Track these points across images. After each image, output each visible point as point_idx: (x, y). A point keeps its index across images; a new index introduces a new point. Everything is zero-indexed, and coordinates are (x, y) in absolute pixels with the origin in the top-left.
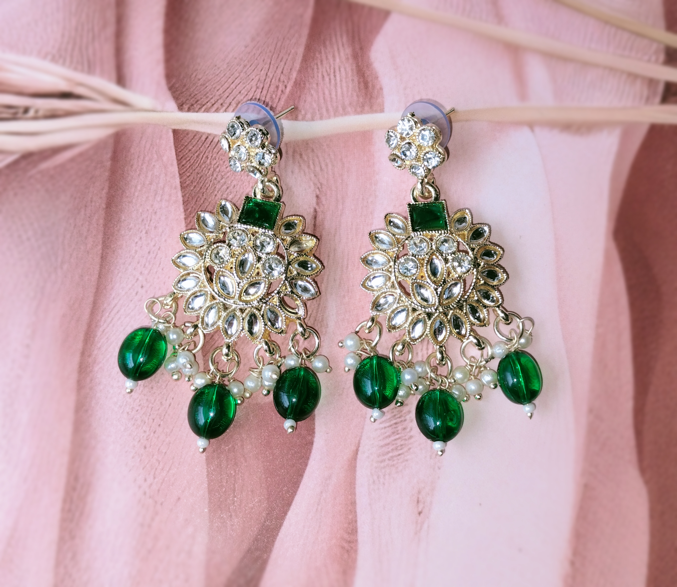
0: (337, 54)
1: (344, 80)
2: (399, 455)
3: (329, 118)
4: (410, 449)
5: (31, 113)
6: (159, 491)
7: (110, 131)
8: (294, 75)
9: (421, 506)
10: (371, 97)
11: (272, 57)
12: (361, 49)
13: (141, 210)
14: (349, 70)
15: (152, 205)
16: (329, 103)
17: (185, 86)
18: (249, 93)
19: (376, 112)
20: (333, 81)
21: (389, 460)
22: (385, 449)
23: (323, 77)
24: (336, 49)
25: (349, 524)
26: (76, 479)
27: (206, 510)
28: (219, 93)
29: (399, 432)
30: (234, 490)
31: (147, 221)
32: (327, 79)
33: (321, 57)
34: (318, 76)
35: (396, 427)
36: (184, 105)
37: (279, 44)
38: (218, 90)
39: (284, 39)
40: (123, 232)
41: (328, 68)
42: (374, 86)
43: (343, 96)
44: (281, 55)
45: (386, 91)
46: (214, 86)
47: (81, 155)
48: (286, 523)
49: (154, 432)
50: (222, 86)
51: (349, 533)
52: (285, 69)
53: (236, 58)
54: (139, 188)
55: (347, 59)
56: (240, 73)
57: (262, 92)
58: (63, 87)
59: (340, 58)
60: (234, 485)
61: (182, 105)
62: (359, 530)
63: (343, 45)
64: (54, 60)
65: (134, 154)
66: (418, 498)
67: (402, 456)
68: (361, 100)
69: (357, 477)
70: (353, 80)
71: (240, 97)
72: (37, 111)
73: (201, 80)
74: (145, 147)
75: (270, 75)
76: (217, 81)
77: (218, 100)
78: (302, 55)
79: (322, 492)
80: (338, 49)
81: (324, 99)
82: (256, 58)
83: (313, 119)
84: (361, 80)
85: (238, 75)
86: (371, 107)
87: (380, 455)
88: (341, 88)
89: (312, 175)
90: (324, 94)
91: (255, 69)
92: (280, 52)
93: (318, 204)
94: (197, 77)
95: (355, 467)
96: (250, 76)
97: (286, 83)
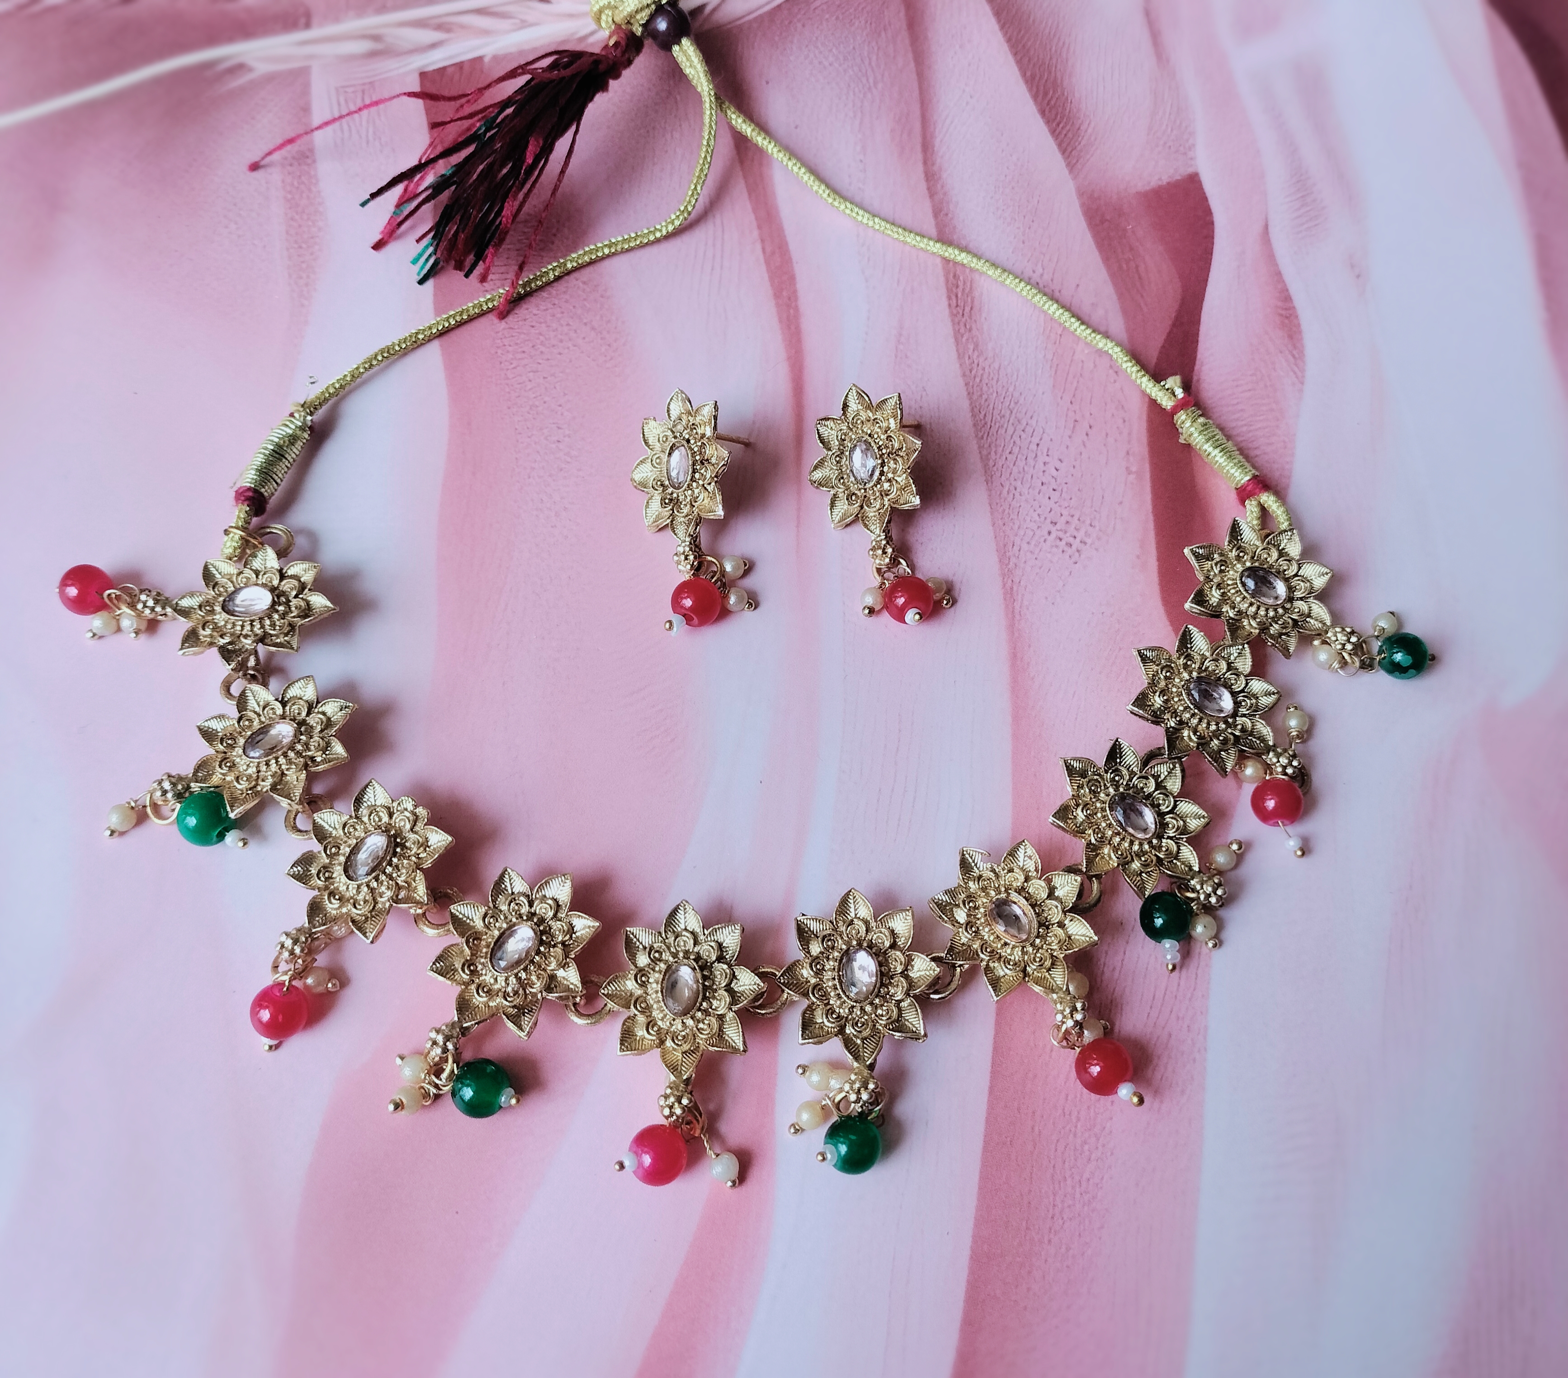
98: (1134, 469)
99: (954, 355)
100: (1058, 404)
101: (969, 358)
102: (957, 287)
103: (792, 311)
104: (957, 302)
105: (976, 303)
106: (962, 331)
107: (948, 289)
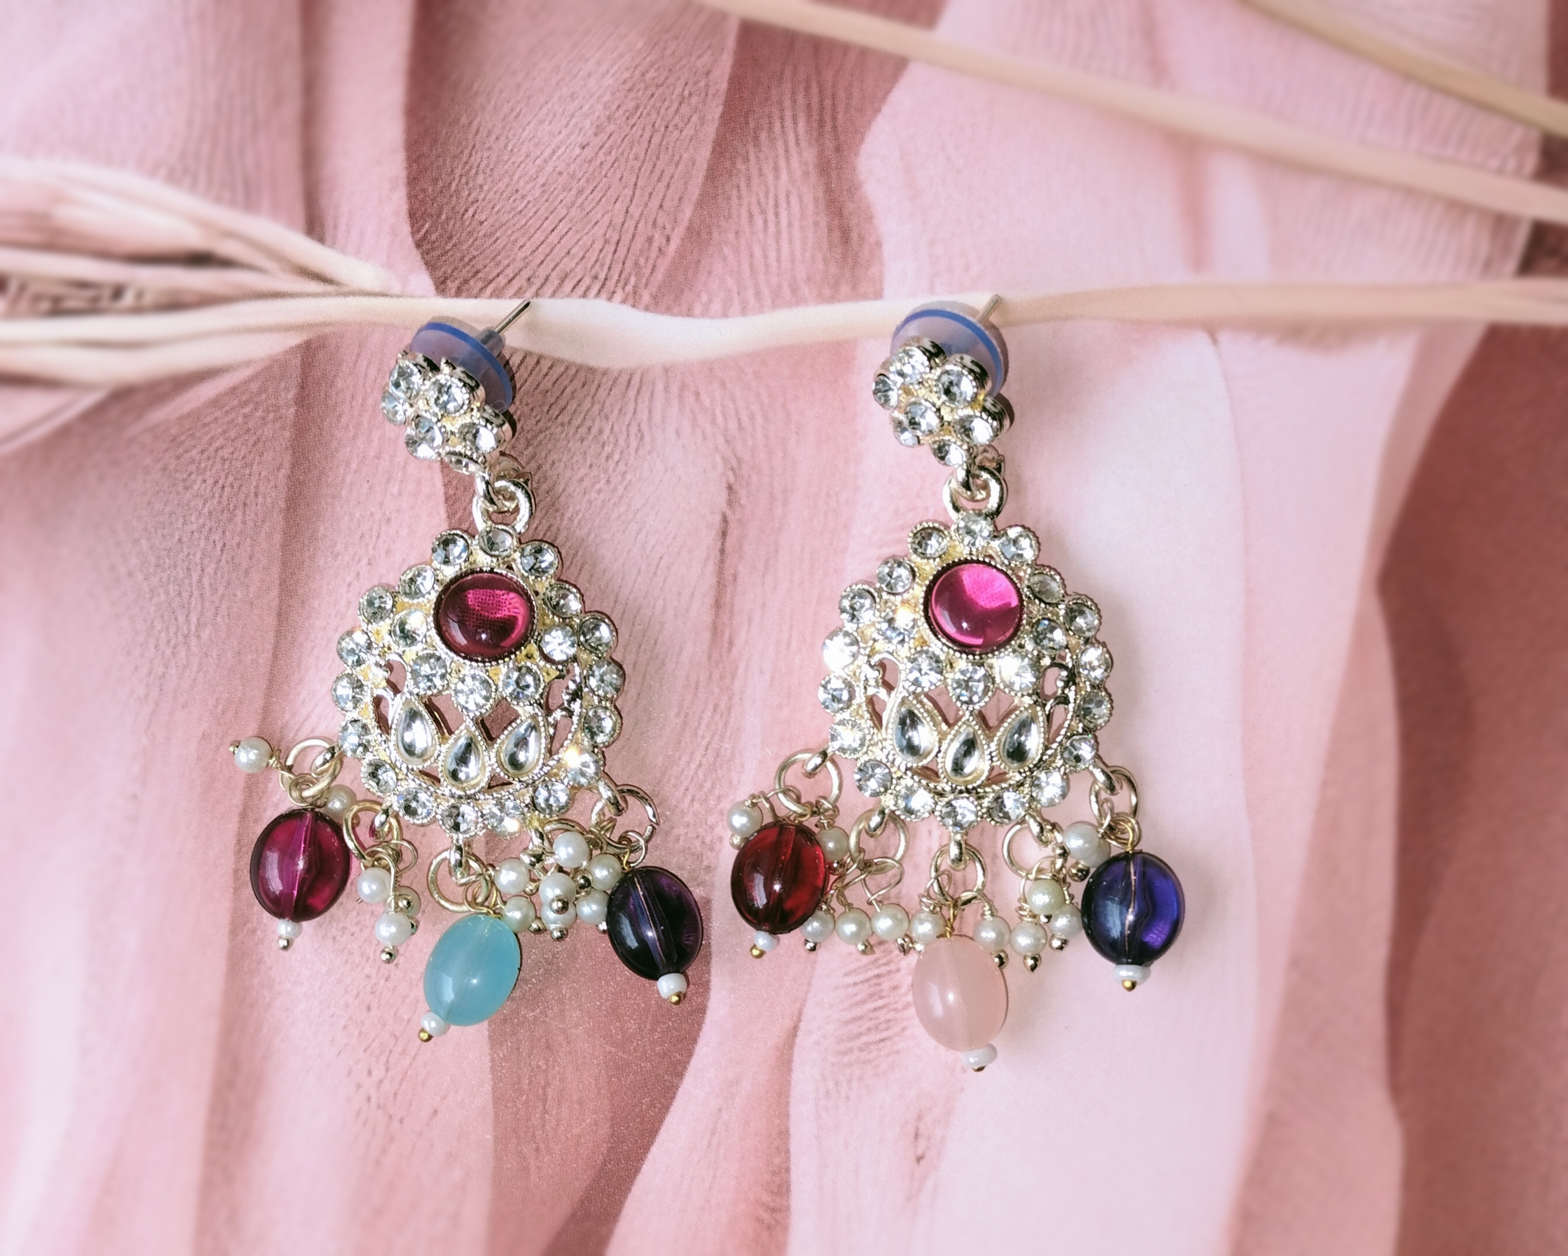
0: (782, 163)
1: (796, 224)
2: (882, 1040)
3: (761, 310)
4: (904, 1029)
5: (128, 299)
6: (395, 1094)
7: (295, 340)
8: (687, 212)
9: (922, 1144)
10: (856, 263)
11: (640, 169)
12: (838, 149)
13: (357, 514)
14: (809, 199)
15: (381, 504)
16: (761, 277)
17: (450, 238)
18: (588, 255)
19: (865, 297)
20: (772, 228)
21: (861, 1050)
22: (854, 1028)
23: (751, 216)
24: (781, 151)
25: (774, 1173)
26: (235, 1066)
27: (488, 1137)
28: (524, 255)
29: (884, 993)
30: (545, 1102)
31: (371, 536)
32: (759, 222)
33: (748, 170)
34: (739, 216)
35: (879, 984)
36: (448, 282)
37: (656, 139)
38: (521, 247)
39: (667, 127)
40: (322, 562)
41: (762, 195)
42: (862, 238)
43: (793, 261)
44: (660, 165)
45: (888, 248)
46: (513, 238)
47: (233, 391)
48: (647, 1168)
49: (387, 979)
50: (530, 239)
51: (772, 1192)
52: (667, 199)
53: (560, 173)
54: (354, 466)
55: (806, 174)
56: (569, 208)
57: (615, 251)
58: (193, 239)
59: (790, 171)
60: (544, 1088)
61: (443, 282)
62: (794, 1188)
63: (798, 144)
64: (173, 178)
65: (342, 390)
66: (917, 1129)
67: (888, 1043)
68: (833, 269)
69: (793, 1082)
70: (816, 224)
71: (568, 264)
72: (140, 295)
73: (485, 223)
74: (366, 375)
75: (635, 211)
76: (518, 226)
77: (521, 270)
78: (705, 166)
79: (720, 1110)
80: (787, 151)
81: (751, 266)
82: (604, 173)
83: (725, 315)
84: (836, 222)
85: (564, 212)
86: (854, 287)
87: (843, 1040)
88: (791, 241)
89: (721, 440)
90: (751, 256)
91: (601, 199)
92: (658, 158)
93: (730, 503)
94: (476, 216)
95: (790, 1061)
96: (590, 215)
97: (667, 232)
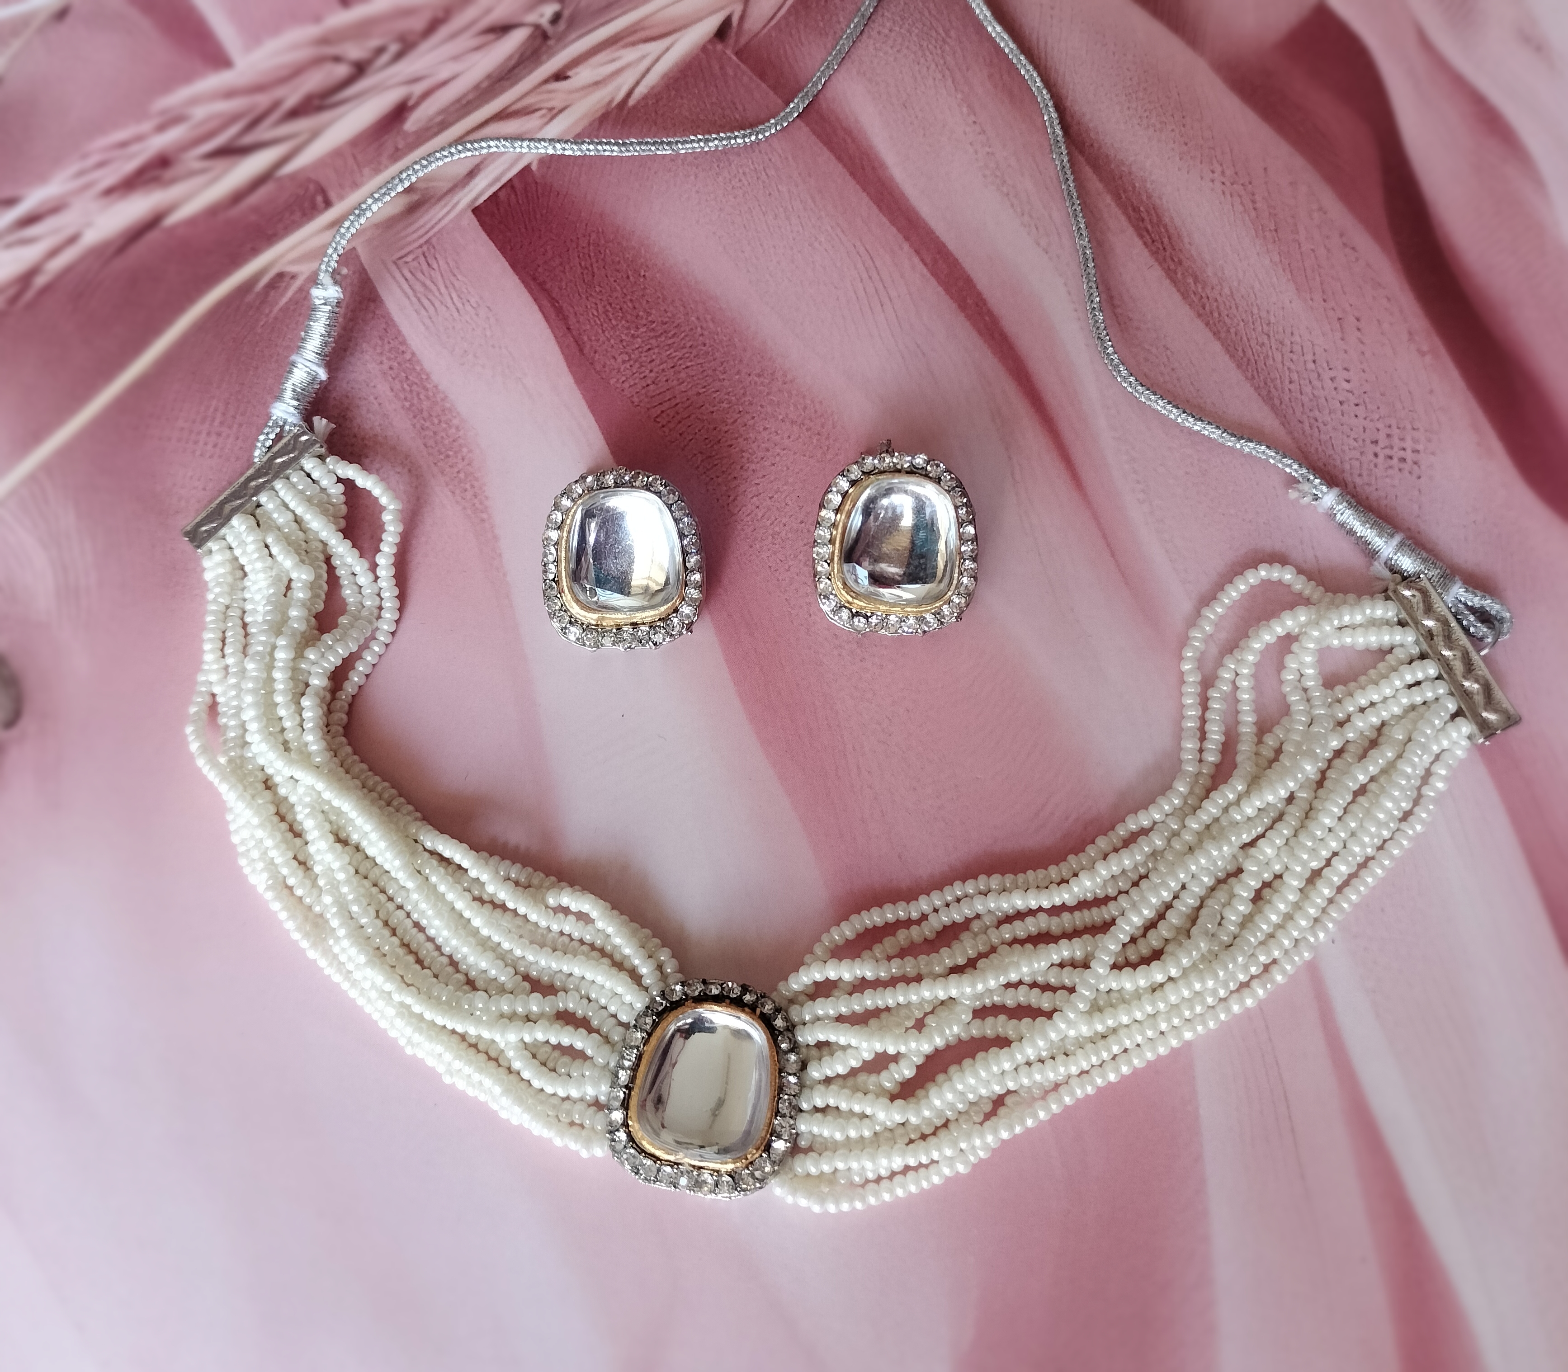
98: (1425, 348)
99: (1177, 297)
100: (1312, 308)
101: (1195, 293)
102: (1143, 220)
103: (987, 318)
104: (1151, 238)
105: (1172, 231)
106: (1172, 267)
107: (1133, 226)
